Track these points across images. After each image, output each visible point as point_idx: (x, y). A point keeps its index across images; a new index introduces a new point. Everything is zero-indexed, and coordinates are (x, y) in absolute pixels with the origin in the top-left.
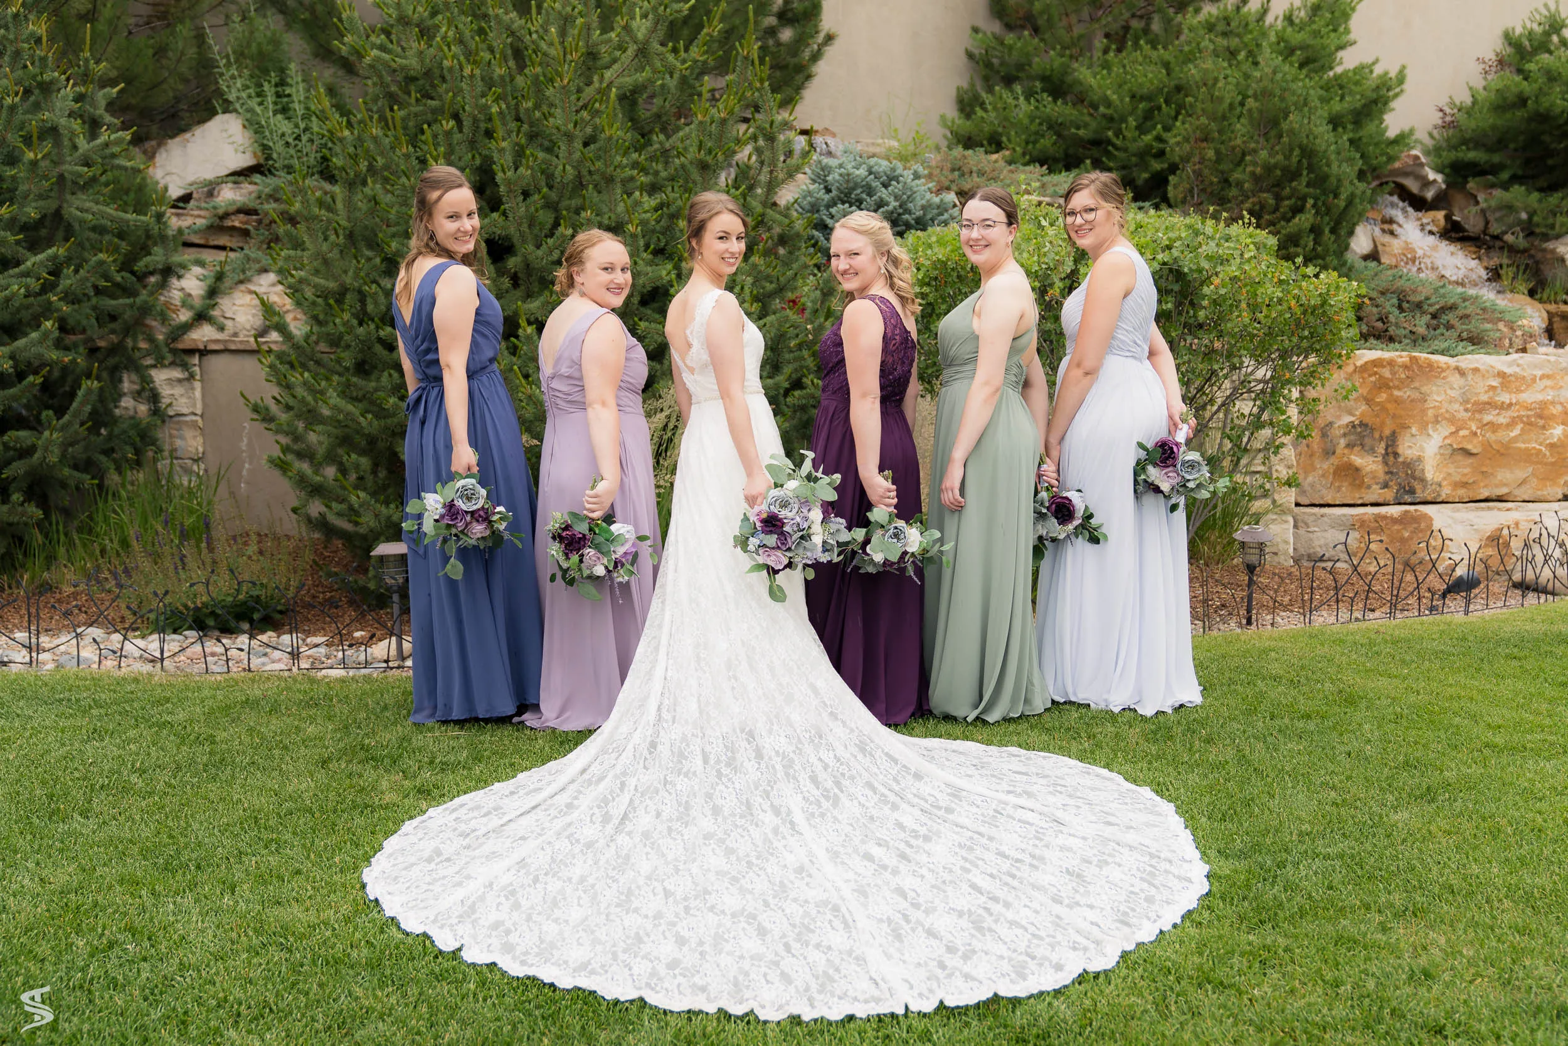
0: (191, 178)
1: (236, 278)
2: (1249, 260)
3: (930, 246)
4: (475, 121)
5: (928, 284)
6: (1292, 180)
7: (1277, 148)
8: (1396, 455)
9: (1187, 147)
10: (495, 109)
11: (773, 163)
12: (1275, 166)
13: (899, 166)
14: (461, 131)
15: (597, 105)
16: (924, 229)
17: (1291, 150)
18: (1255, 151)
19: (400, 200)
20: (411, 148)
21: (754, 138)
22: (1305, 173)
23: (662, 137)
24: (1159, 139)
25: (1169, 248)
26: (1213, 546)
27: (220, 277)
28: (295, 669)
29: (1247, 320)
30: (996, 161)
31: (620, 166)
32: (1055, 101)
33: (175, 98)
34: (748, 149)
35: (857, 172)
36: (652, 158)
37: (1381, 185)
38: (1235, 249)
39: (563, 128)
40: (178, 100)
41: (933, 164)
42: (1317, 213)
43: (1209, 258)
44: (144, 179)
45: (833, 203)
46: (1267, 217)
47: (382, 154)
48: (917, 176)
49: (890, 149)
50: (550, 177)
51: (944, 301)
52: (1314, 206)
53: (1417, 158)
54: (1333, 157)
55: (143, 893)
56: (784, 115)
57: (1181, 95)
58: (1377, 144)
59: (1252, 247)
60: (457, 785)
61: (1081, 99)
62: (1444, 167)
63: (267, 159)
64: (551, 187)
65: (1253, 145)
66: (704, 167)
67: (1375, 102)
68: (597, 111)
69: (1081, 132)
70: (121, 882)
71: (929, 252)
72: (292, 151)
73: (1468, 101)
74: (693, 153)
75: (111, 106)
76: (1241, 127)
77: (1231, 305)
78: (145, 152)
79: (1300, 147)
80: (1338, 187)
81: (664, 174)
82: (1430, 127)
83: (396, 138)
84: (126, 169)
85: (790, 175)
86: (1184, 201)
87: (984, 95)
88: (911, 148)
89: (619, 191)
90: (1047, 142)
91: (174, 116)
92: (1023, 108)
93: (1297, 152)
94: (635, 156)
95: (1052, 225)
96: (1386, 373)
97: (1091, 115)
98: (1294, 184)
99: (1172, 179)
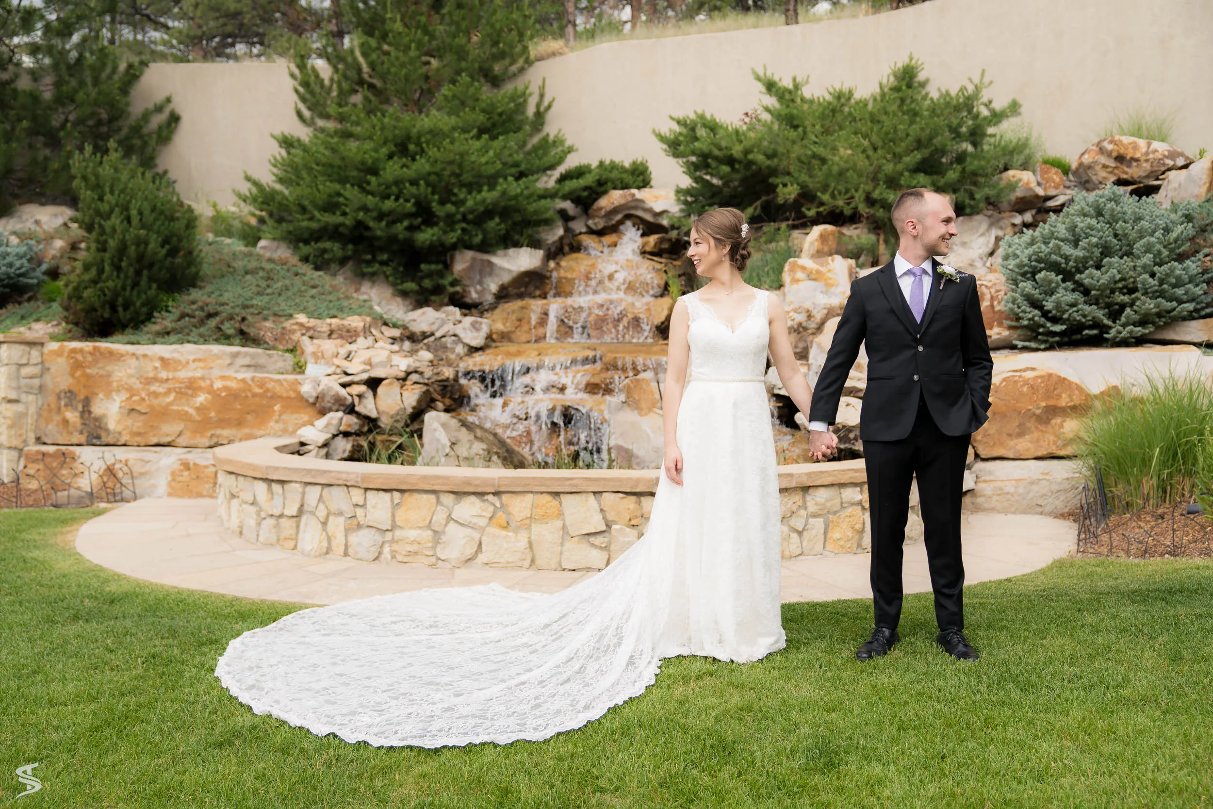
8: (90, 412)
96: (80, 357)
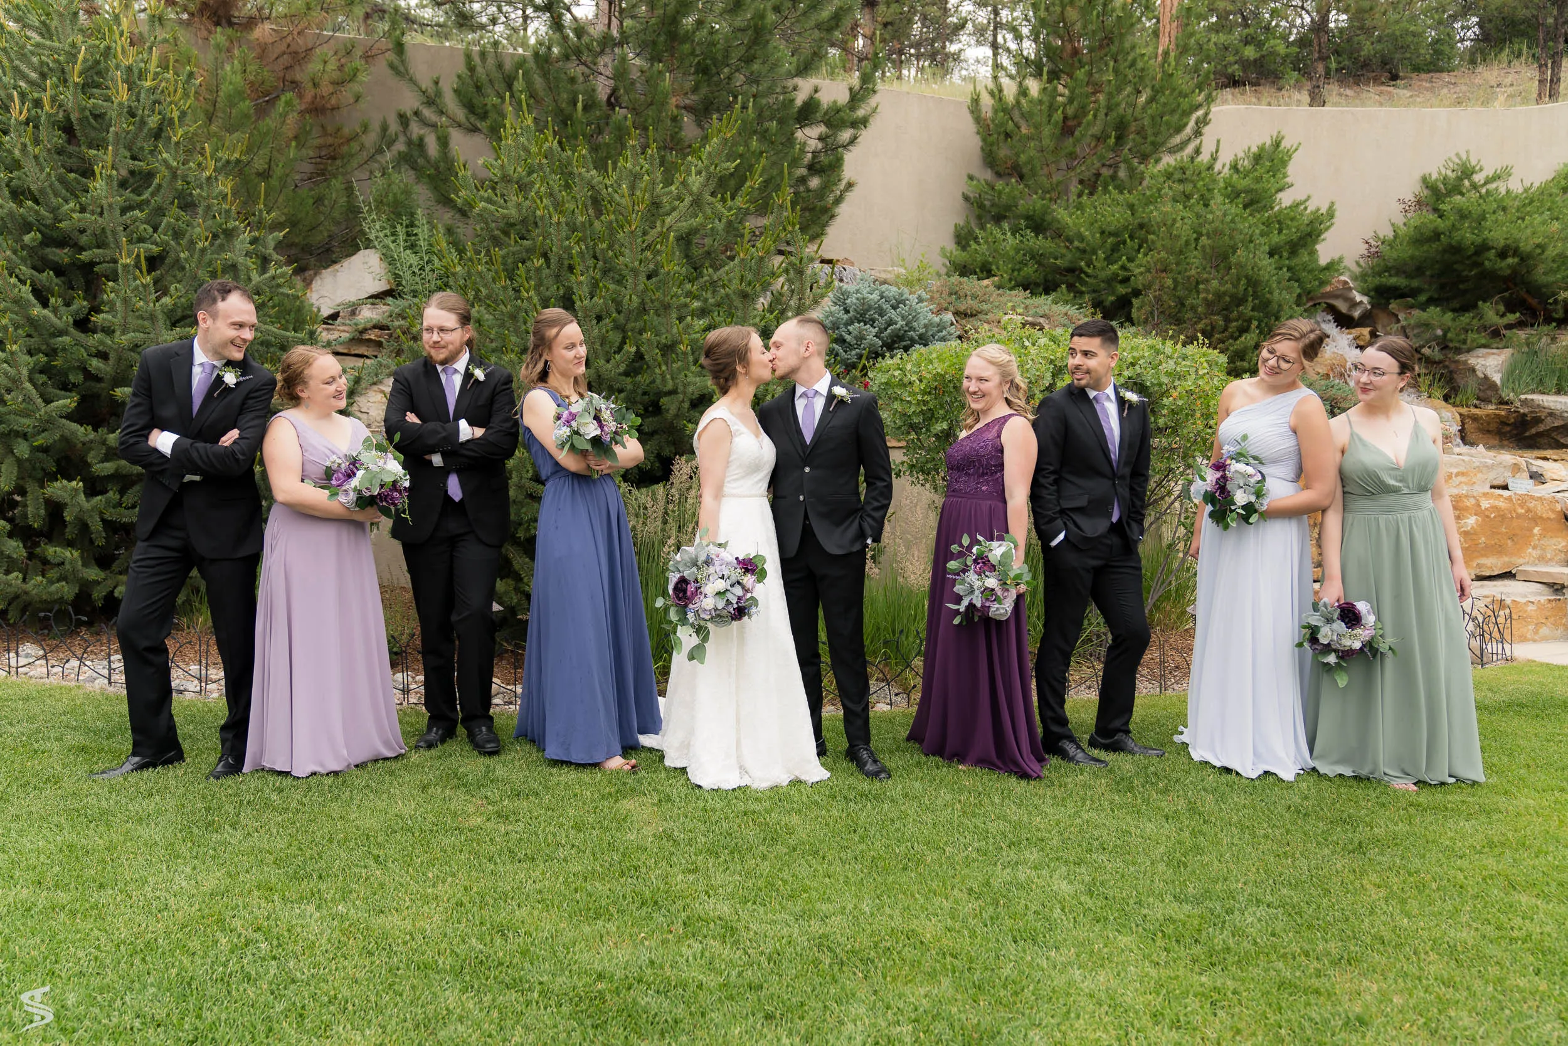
0: (339, 301)
1: (371, 381)
2: (1202, 377)
3: (931, 362)
4: (560, 259)
5: (930, 393)
6: (1238, 306)
7: (1226, 278)
9: (1149, 276)
10: (575, 250)
11: (802, 292)
12: (1225, 293)
13: (906, 290)
14: (548, 267)
15: (658, 246)
16: (925, 345)
17: (1239, 280)
18: (1207, 281)
19: (499, 322)
20: (508, 282)
21: (787, 271)
22: (1250, 299)
23: (710, 270)
24: (1123, 268)
25: (1133, 364)
26: (1168, 615)
27: (357, 381)
28: (405, 704)
29: (1201, 427)
30: (987, 287)
31: (675, 295)
32: (1037, 236)
33: (330, 236)
34: (782, 279)
35: (872, 297)
36: (703, 288)
37: (1315, 305)
38: (1190, 367)
39: (630, 265)
40: (331, 237)
41: (935, 288)
42: (1261, 333)
43: (1168, 374)
44: (302, 302)
45: (850, 322)
46: (1217, 336)
47: (485, 286)
48: (920, 300)
49: (898, 276)
50: (618, 303)
51: (942, 407)
52: (1257, 327)
53: (1346, 283)
54: (1274, 285)
55: (276, 898)
56: (811, 249)
57: (1143, 232)
58: (1310, 272)
59: (1205, 365)
60: (530, 812)
61: (1058, 234)
62: (1370, 291)
63: (398, 285)
64: (619, 312)
65: (1205, 276)
66: (745, 296)
67: (1310, 235)
68: (658, 252)
69: (1058, 262)
70: (259, 888)
71: (930, 367)
72: (417, 279)
73: (1390, 235)
74: (735, 285)
75: (279, 246)
76: (1195, 259)
77: (1187, 415)
78: (304, 280)
79: (1247, 277)
80: (1279, 312)
81: (711, 301)
82: (1357, 257)
83: (496, 273)
84: (288, 296)
85: (816, 302)
86: (1146, 322)
87: (977, 231)
88: (916, 274)
89: (674, 316)
90: (1030, 270)
91: (328, 250)
92: (1011, 241)
93: (1243, 282)
94: (688, 286)
95: (1033, 345)
97: (1068, 248)
98: (1241, 308)
99: (1136, 302)
